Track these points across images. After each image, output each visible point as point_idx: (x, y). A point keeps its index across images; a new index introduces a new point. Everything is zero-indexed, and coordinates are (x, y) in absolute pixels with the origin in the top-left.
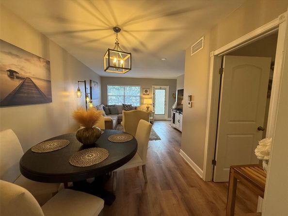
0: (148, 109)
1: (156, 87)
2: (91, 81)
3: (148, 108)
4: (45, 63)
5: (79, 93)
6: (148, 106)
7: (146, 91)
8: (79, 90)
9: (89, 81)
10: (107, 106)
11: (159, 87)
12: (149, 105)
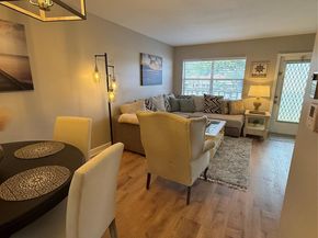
0: (257, 108)
1: (288, 56)
2: (141, 54)
3: (257, 105)
4: (11, 29)
5: (97, 76)
6: (258, 101)
7: (260, 68)
8: (97, 70)
9: (138, 56)
10: (177, 97)
11: (298, 56)
12: (261, 100)
